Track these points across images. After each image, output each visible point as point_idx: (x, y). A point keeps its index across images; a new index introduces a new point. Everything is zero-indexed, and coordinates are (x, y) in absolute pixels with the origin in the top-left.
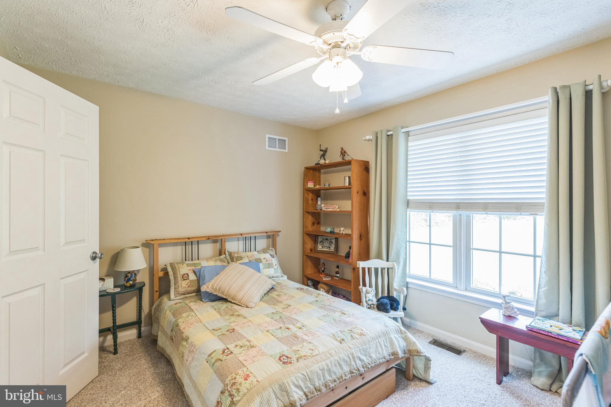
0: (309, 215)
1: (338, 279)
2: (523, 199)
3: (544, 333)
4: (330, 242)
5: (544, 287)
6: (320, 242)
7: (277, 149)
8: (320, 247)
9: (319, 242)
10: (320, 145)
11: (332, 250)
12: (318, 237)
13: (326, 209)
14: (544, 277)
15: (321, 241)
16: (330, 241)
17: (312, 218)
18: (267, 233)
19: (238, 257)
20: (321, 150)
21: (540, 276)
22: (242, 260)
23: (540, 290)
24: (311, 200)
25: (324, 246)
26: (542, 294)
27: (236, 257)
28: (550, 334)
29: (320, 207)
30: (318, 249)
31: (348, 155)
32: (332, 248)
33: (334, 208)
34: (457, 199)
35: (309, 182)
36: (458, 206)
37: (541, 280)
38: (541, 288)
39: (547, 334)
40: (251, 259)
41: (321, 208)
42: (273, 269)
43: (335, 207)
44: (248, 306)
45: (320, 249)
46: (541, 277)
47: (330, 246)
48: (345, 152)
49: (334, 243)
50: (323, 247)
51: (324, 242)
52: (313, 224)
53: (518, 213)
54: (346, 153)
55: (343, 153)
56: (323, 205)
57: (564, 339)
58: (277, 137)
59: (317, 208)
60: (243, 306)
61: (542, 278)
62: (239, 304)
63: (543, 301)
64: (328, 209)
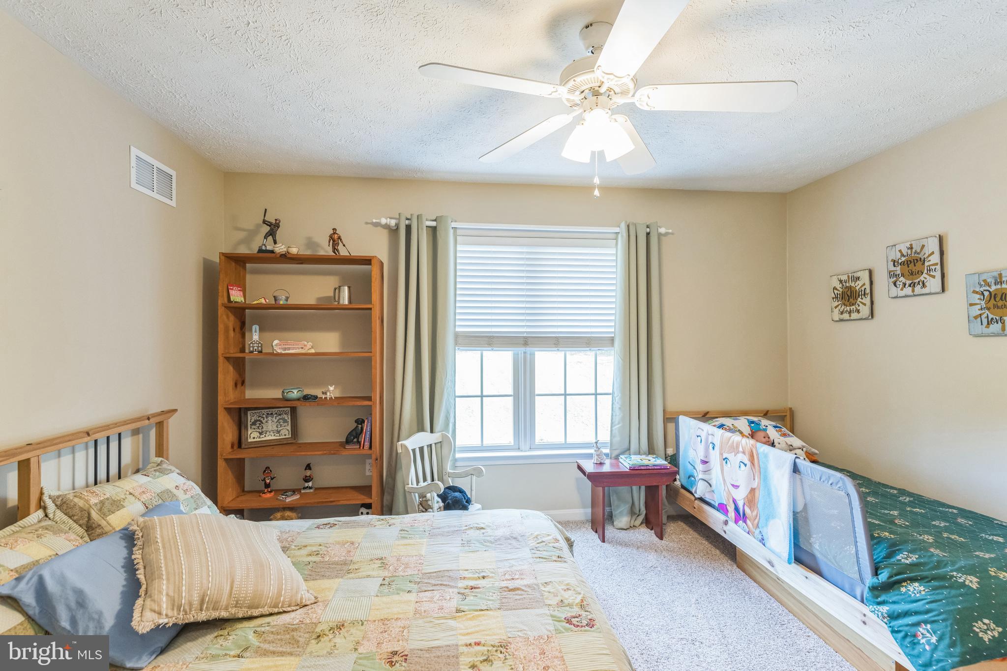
0: (230, 363)
1: (312, 491)
2: (592, 333)
3: (644, 468)
4: (278, 420)
5: (619, 423)
6: (254, 424)
7: (155, 195)
8: (256, 434)
9: (249, 423)
10: (266, 210)
11: (285, 435)
12: (246, 414)
13: (285, 349)
14: (618, 414)
15: (256, 421)
16: (277, 418)
17: (234, 371)
18: (149, 419)
19: (102, 503)
20: (264, 222)
21: (612, 414)
22: (123, 507)
23: (614, 428)
24: (232, 329)
25: (263, 430)
26: (615, 431)
27: (96, 504)
28: (648, 467)
29: (258, 347)
30: (249, 441)
31: (344, 245)
32: (287, 432)
33: (302, 348)
34: (523, 332)
35: (232, 289)
36: (526, 341)
37: (614, 417)
38: (614, 426)
39: (645, 468)
40: (144, 497)
41: (260, 348)
42: (206, 507)
43: (305, 346)
44: (303, 604)
45: (254, 438)
46: (614, 414)
47: (279, 429)
48: (339, 238)
49: (289, 421)
50: (261, 433)
51: (264, 421)
52: (236, 385)
53: (588, 349)
54: (341, 240)
55: (335, 239)
56: (276, 342)
57: (658, 468)
58: (157, 164)
59: (251, 349)
60: (289, 609)
61: (616, 416)
62: (276, 610)
63: (617, 439)
64: (289, 349)
